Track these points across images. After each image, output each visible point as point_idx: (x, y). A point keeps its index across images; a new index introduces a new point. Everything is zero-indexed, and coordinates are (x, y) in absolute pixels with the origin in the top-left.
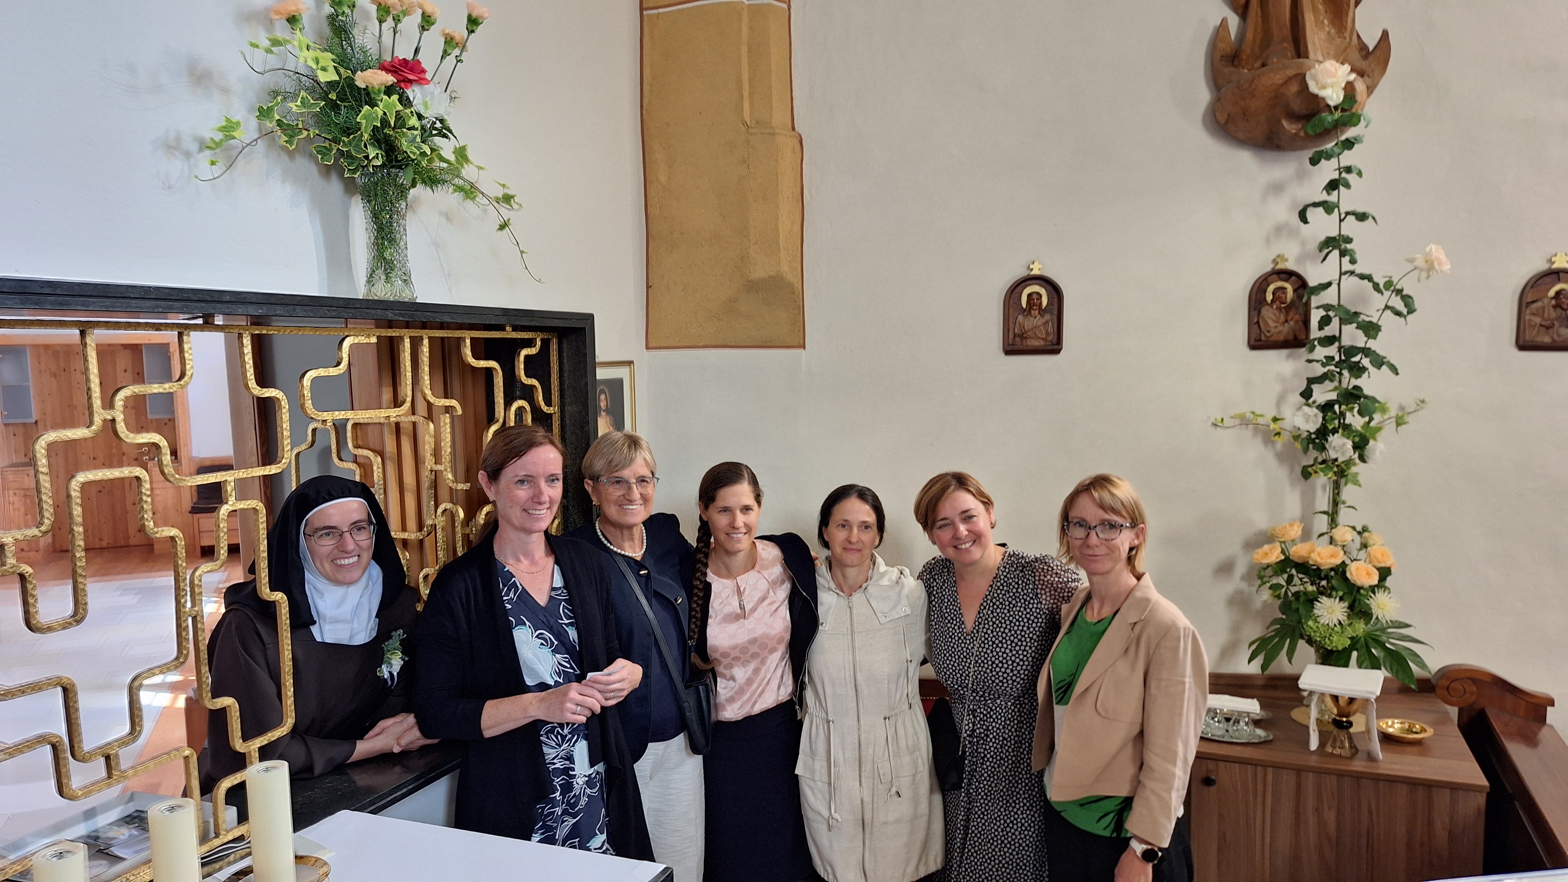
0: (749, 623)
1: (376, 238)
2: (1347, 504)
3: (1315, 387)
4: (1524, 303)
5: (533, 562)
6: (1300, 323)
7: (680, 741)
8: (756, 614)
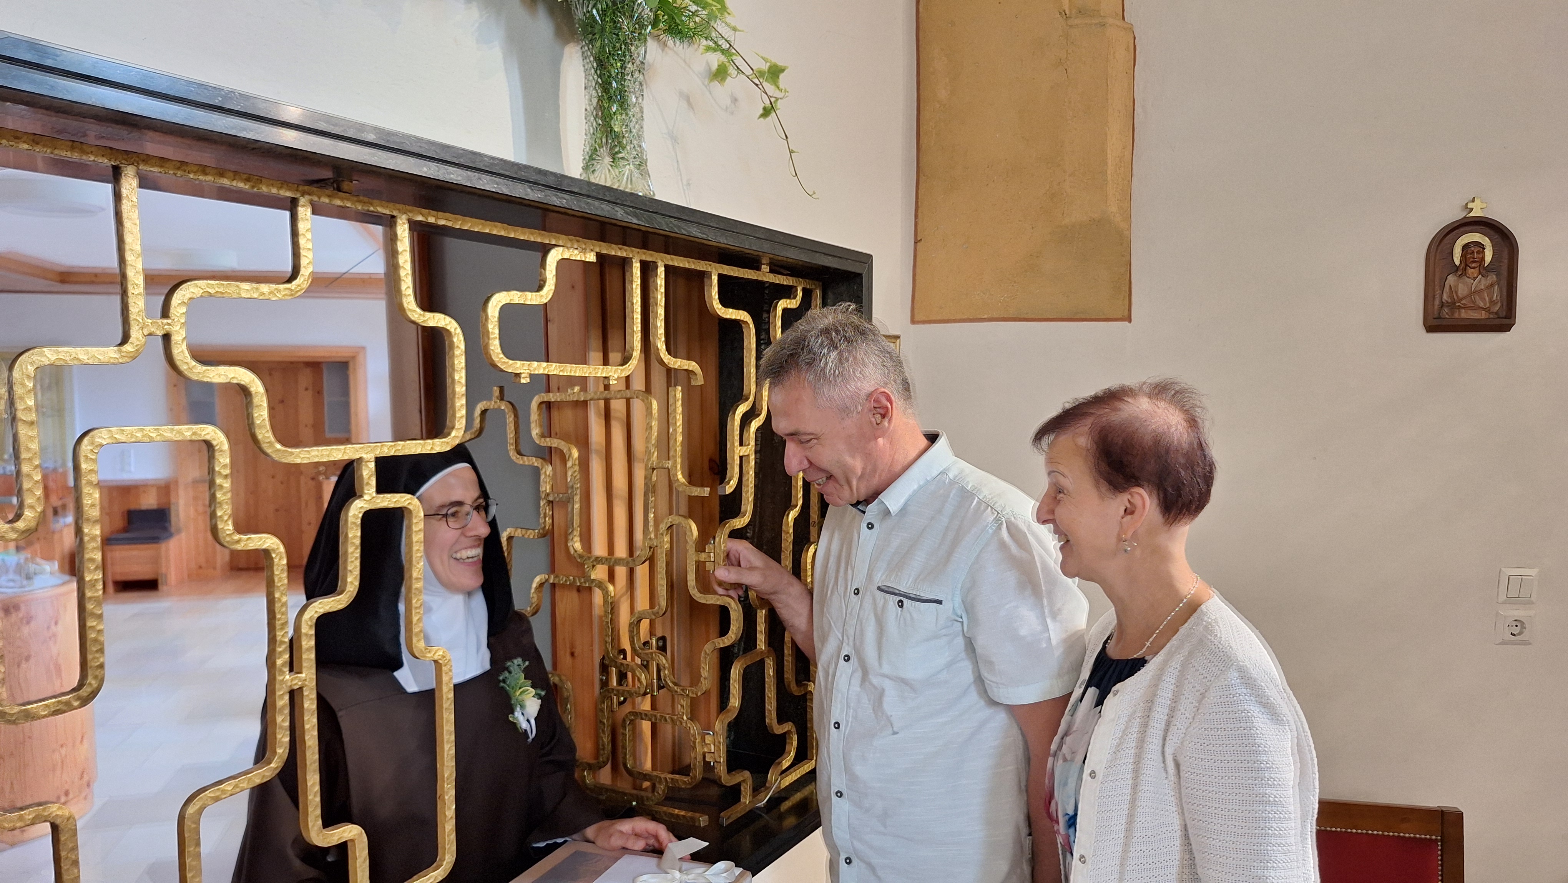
1: (600, 99)
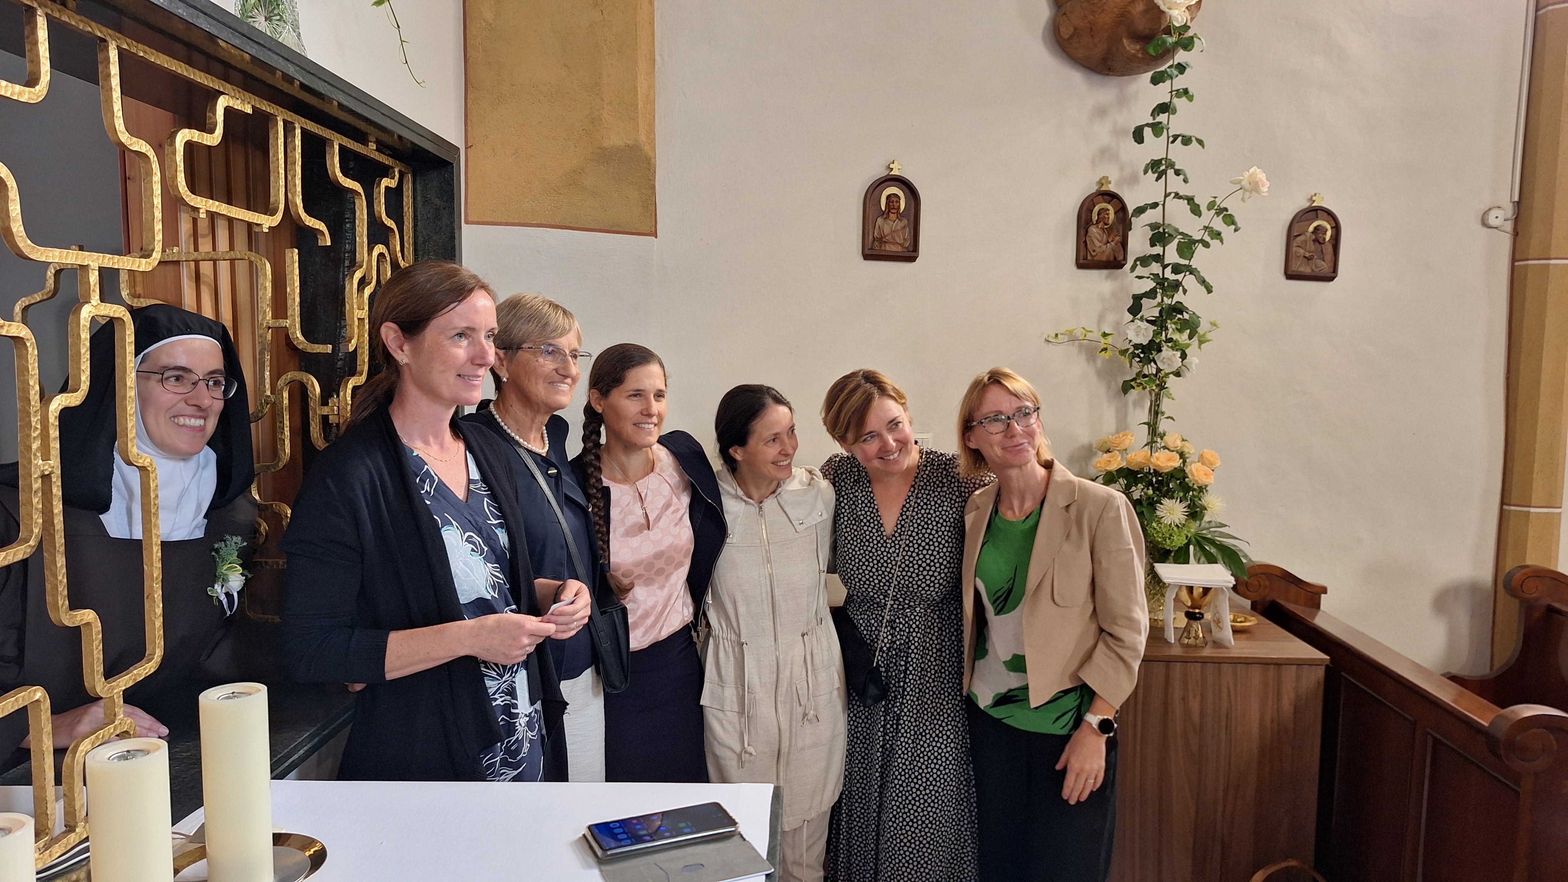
0: (654, 534)
2: (1165, 416)
3: (1144, 301)
4: (1291, 235)
5: (442, 445)
6: (1119, 244)
7: (588, 675)
8: (661, 524)
